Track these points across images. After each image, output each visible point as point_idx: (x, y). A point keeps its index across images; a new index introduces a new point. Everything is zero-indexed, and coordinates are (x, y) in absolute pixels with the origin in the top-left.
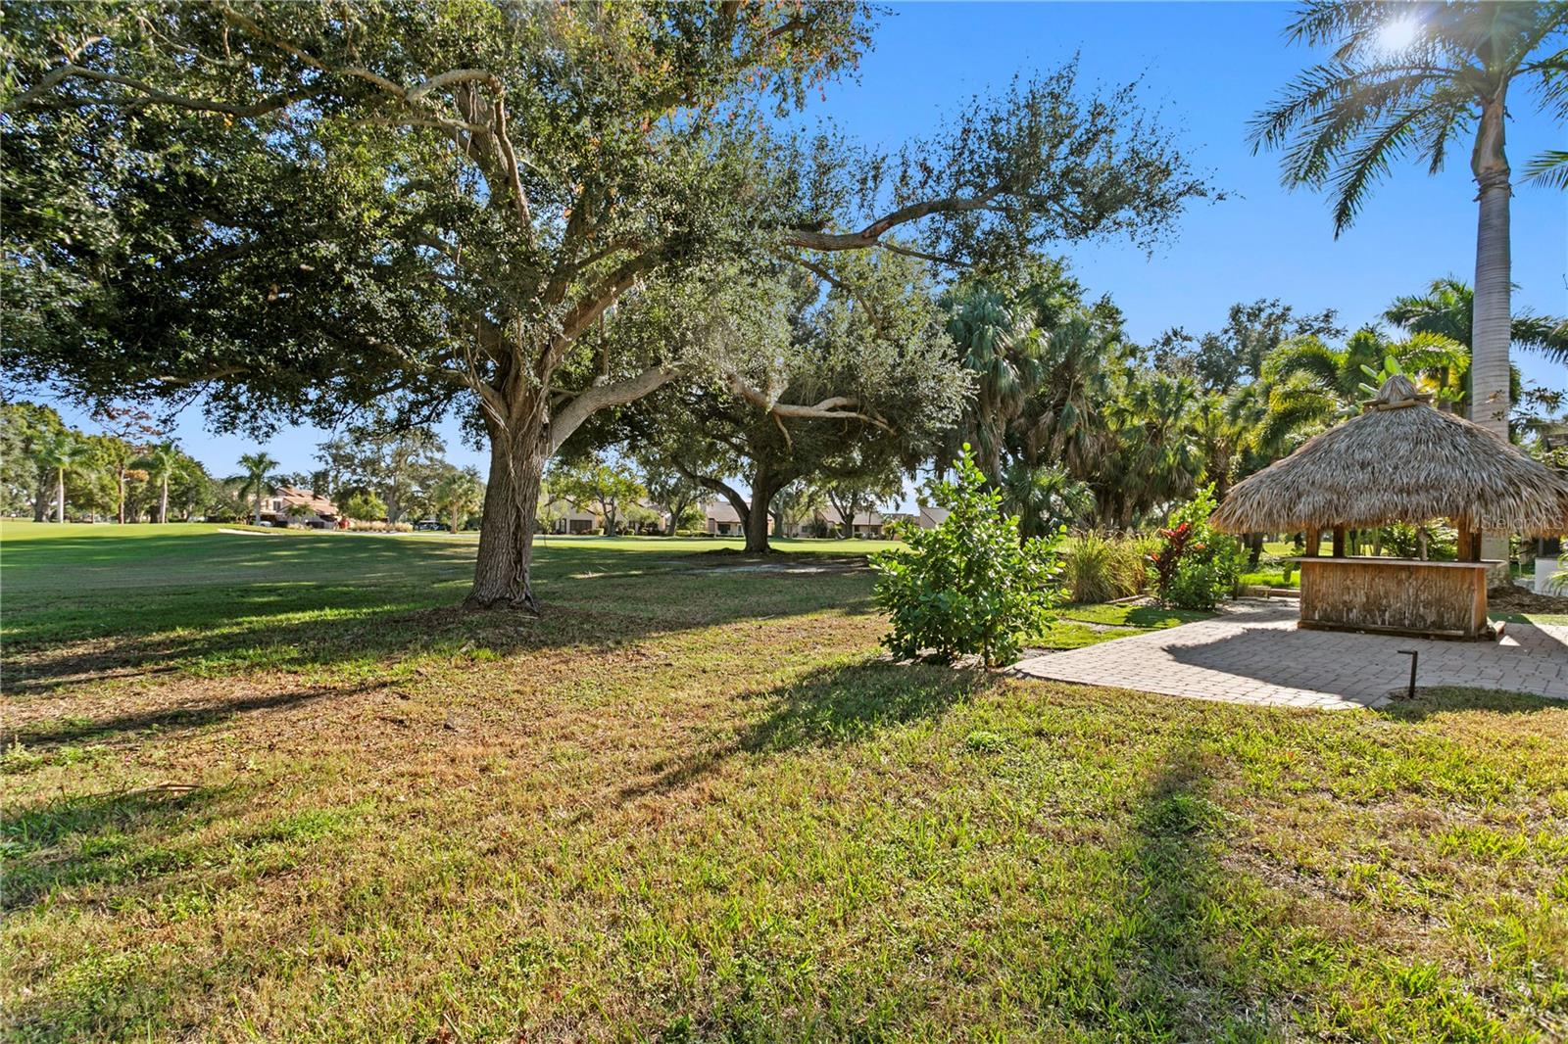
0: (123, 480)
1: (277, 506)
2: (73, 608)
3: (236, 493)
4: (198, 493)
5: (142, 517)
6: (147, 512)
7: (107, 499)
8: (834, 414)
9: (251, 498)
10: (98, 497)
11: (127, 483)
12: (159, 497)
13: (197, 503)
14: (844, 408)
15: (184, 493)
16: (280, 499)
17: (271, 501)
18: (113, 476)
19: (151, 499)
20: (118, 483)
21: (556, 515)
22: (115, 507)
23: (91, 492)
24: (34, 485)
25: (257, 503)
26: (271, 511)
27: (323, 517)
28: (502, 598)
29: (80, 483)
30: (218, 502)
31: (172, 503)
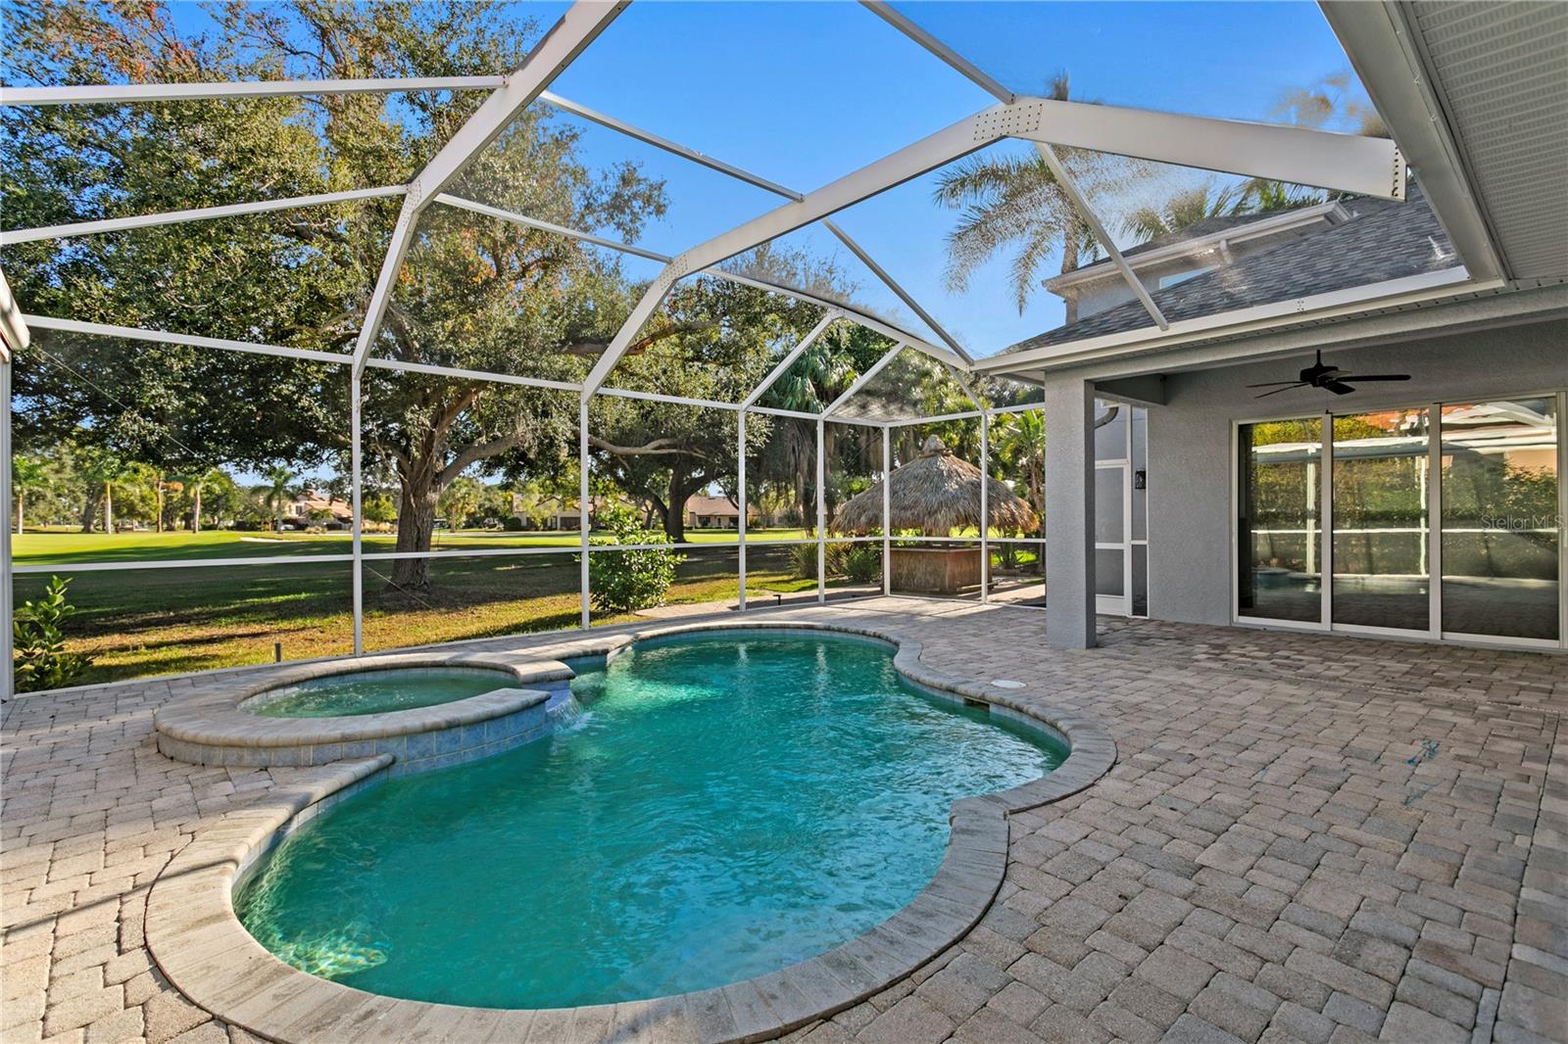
0: (161, 491)
1: (299, 510)
2: (144, 596)
3: (261, 501)
4: (228, 500)
5: (178, 523)
6: (182, 519)
7: (147, 508)
8: (659, 452)
9: (275, 504)
10: (140, 507)
11: (165, 494)
12: (193, 504)
13: (227, 510)
14: (669, 446)
15: (215, 501)
16: (302, 504)
17: (294, 507)
18: (152, 488)
19: (186, 506)
20: (157, 494)
21: (547, 514)
22: (154, 515)
23: (132, 503)
24: (84, 499)
25: (280, 509)
26: (294, 515)
27: (341, 519)
28: (408, 584)
29: (123, 495)
30: (245, 509)
31: (205, 510)
